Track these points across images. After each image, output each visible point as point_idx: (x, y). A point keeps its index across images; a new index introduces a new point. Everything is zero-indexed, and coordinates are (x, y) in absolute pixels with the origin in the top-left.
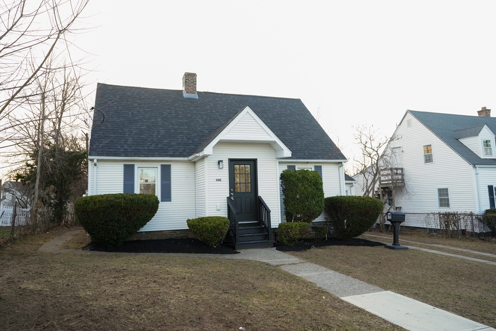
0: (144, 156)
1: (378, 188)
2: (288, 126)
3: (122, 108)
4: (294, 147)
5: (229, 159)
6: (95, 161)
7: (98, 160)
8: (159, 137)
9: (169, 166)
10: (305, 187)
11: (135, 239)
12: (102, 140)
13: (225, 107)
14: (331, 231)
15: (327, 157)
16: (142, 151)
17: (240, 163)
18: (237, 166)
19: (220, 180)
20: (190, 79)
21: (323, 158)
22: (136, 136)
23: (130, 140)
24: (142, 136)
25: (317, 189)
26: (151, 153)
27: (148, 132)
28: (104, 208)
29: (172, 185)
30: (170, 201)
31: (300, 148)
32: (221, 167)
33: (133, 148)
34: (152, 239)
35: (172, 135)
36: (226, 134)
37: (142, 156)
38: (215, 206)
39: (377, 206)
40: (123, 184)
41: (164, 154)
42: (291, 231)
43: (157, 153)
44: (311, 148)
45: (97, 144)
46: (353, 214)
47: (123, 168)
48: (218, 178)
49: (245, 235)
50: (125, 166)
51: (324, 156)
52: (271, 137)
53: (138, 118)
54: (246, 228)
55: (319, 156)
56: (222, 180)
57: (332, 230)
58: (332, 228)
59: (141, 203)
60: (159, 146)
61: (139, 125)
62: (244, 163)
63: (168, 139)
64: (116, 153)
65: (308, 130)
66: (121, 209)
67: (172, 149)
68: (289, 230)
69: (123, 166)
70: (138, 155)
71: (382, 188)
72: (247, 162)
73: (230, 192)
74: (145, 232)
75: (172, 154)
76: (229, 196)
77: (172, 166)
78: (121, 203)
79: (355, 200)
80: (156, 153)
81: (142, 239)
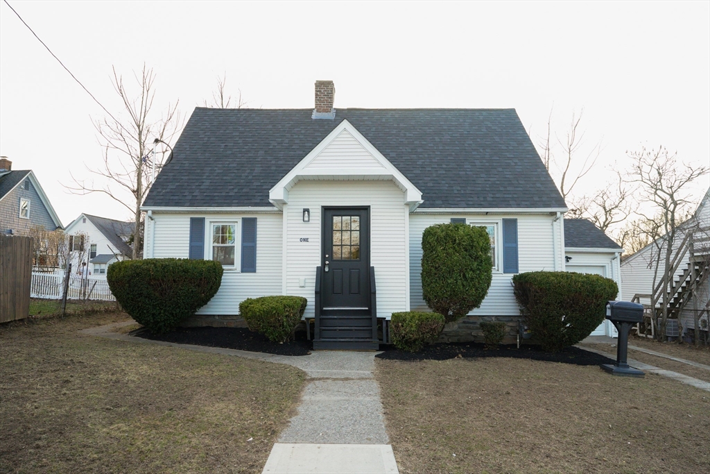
0: (216, 205)
1: (689, 264)
2: (474, 153)
3: (214, 139)
4: (469, 188)
5: (322, 207)
6: (150, 213)
7: (154, 212)
8: (250, 177)
9: (255, 220)
10: (447, 254)
11: (204, 325)
12: (169, 184)
13: (374, 129)
14: (525, 333)
15: (527, 203)
16: (217, 198)
17: (342, 212)
18: (336, 219)
19: (306, 240)
20: (324, 90)
21: (519, 206)
22: (217, 178)
23: (207, 183)
24: (225, 178)
25: (470, 256)
26: (227, 202)
27: (236, 171)
28: (129, 276)
29: (257, 249)
30: (255, 272)
31: (480, 189)
32: (306, 219)
33: (205, 194)
34: (229, 326)
35: (270, 175)
36: (307, 166)
37: (213, 205)
38: (297, 281)
39: (594, 291)
40: (188, 245)
41: (246, 201)
42: (402, 326)
43: (237, 201)
44: (502, 189)
45: (159, 190)
46: (549, 304)
47: (189, 223)
48: (303, 237)
49: (335, 328)
50: (192, 220)
51: (523, 203)
52: (386, 168)
53: (230, 152)
54: (345, 317)
55: (511, 202)
56: (309, 240)
57: (526, 330)
58: (526, 328)
59: (178, 272)
60: (244, 190)
61: (228, 163)
62: (350, 214)
63: (262, 181)
64: (180, 201)
65: (510, 158)
66: (150, 279)
67: (261, 194)
68: (400, 324)
69: (189, 220)
70: (207, 205)
71: (696, 264)
72: (357, 212)
73: (324, 259)
74: (218, 315)
75: (258, 201)
76: (320, 265)
77: (258, 220)
78: (150, 271)
79: (552, 278)
80: (234, 201)
81: (215, 326)
